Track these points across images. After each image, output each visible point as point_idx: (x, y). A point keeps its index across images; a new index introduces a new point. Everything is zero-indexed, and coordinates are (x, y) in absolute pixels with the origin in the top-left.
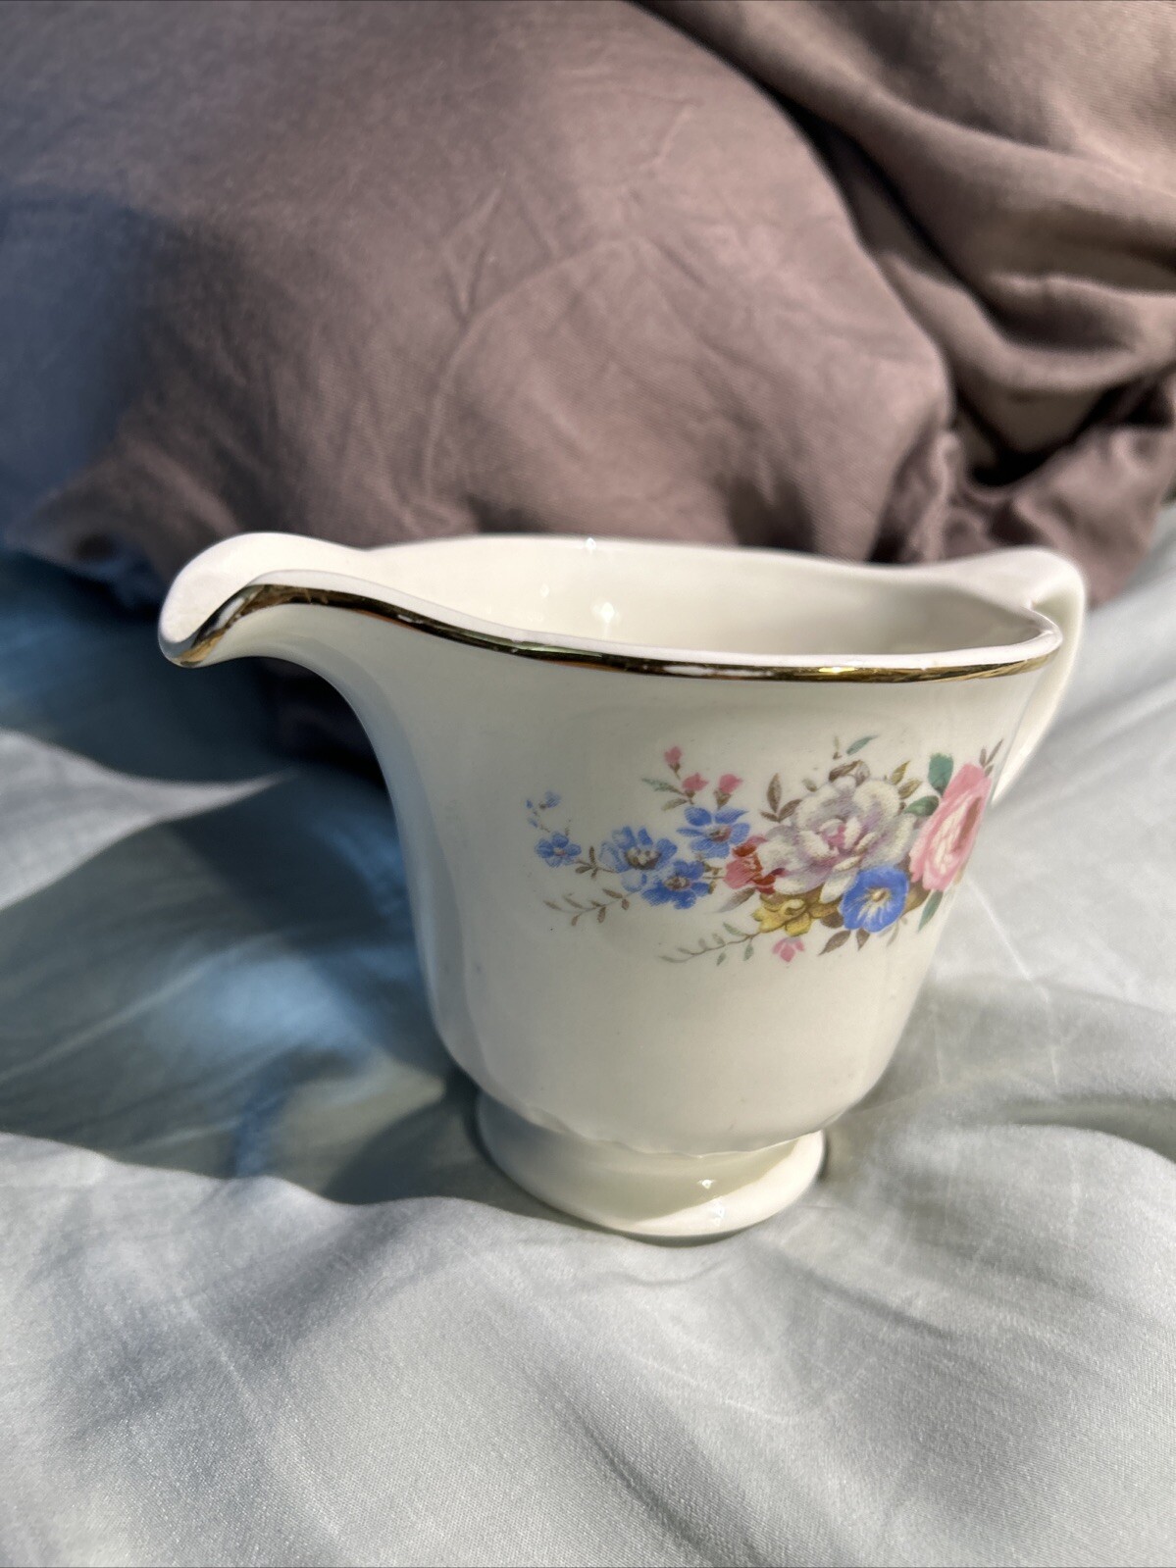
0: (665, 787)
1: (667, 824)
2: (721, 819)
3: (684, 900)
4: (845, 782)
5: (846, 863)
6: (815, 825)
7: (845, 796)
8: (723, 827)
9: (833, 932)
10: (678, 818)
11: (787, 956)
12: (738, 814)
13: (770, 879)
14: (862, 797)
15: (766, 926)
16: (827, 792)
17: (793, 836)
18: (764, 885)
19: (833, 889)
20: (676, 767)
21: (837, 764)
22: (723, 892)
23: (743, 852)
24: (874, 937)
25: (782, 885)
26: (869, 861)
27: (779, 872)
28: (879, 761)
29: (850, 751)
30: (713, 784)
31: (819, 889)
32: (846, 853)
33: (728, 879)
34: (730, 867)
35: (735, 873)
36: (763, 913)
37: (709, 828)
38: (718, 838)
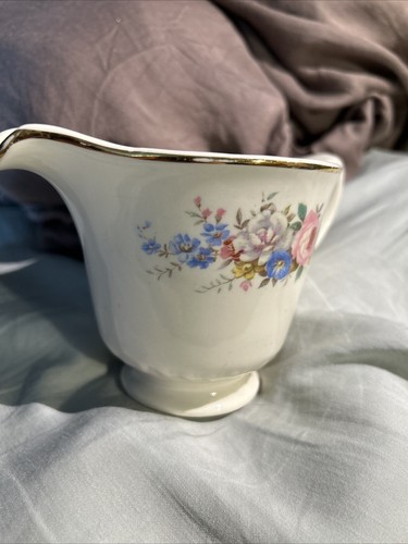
0: (195, 215)
1: (196, 232)
2: (218, 229)
4: (267, 212)
6: (255, 231)
7: (267, 219)
8: (219, 232)
9: (263, 278)
10: (200, 229)
12: (225, 226)
13: (238, 255)
14: (273, 220)
16: (260, 216)
17: (247, 236)
18: (236, 257)
19: (263, 260)
21: (263, 204)
22: (220, 261)
23: (227, 243)
25: (243, 258)
26: (276, 248)
27: (241, 252)
28: (280, 203)
29: (269, 199)
30: (215, 213)
31: (257, 259)
32: (268, 244)
33: (221, 255)
34: (222, 250)
35: (225, 252)
36: (236, 270)
37: (213, 232)
38: (217, 237)
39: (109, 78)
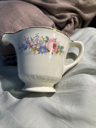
3: (26, 49)
4: (37, 37)
5: (39, 45)
6: (35, 41)
7: (37, 39)
11: (34, 54)
12: (29, 41)
14: (39, 39)
15: (32, 51)
16: (36, 38)
17: (33, 42)
18: (32, 47)
19: (38, 47)
20: (25, 38)
23: (30, 44)
24: (43, 53)
25: (33, 47)
27: (33, 45)
29: (37, 34)
36: (32, 50)
38: (28, 43)
39: (13, 24)
